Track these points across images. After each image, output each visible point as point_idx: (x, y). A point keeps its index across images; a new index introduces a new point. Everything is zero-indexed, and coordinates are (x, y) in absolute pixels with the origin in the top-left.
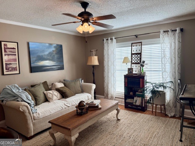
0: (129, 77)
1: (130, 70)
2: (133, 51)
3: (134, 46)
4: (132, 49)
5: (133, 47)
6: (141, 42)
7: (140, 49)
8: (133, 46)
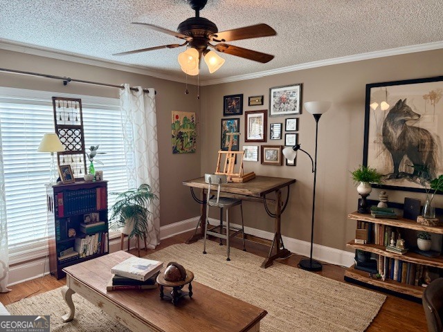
0: (68, 191)
1: (66, 170)
2: (58, 119)
3: (59, 107)
4: (55, 112)
5: (57, 107)
6: (79, 100)
7: (79, 116)
8: (57, 105)
